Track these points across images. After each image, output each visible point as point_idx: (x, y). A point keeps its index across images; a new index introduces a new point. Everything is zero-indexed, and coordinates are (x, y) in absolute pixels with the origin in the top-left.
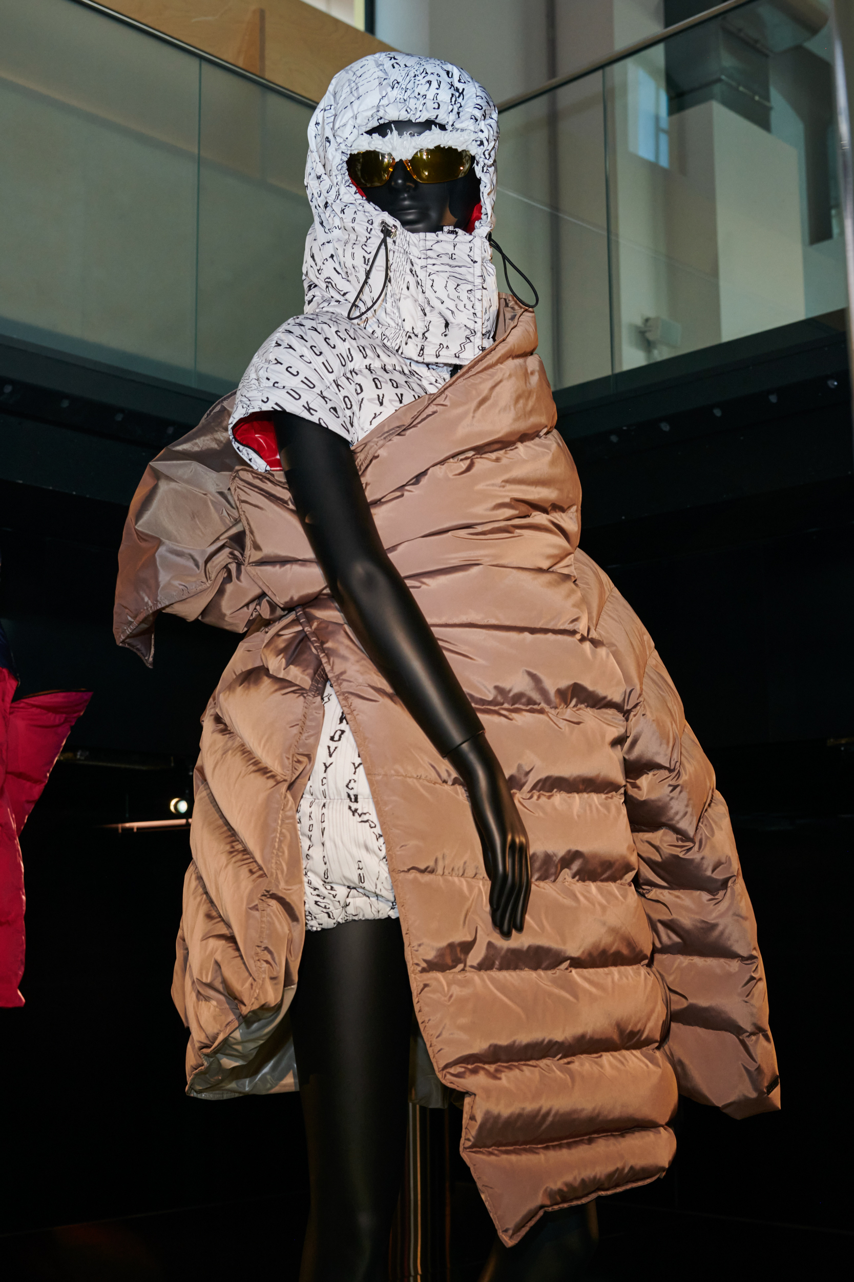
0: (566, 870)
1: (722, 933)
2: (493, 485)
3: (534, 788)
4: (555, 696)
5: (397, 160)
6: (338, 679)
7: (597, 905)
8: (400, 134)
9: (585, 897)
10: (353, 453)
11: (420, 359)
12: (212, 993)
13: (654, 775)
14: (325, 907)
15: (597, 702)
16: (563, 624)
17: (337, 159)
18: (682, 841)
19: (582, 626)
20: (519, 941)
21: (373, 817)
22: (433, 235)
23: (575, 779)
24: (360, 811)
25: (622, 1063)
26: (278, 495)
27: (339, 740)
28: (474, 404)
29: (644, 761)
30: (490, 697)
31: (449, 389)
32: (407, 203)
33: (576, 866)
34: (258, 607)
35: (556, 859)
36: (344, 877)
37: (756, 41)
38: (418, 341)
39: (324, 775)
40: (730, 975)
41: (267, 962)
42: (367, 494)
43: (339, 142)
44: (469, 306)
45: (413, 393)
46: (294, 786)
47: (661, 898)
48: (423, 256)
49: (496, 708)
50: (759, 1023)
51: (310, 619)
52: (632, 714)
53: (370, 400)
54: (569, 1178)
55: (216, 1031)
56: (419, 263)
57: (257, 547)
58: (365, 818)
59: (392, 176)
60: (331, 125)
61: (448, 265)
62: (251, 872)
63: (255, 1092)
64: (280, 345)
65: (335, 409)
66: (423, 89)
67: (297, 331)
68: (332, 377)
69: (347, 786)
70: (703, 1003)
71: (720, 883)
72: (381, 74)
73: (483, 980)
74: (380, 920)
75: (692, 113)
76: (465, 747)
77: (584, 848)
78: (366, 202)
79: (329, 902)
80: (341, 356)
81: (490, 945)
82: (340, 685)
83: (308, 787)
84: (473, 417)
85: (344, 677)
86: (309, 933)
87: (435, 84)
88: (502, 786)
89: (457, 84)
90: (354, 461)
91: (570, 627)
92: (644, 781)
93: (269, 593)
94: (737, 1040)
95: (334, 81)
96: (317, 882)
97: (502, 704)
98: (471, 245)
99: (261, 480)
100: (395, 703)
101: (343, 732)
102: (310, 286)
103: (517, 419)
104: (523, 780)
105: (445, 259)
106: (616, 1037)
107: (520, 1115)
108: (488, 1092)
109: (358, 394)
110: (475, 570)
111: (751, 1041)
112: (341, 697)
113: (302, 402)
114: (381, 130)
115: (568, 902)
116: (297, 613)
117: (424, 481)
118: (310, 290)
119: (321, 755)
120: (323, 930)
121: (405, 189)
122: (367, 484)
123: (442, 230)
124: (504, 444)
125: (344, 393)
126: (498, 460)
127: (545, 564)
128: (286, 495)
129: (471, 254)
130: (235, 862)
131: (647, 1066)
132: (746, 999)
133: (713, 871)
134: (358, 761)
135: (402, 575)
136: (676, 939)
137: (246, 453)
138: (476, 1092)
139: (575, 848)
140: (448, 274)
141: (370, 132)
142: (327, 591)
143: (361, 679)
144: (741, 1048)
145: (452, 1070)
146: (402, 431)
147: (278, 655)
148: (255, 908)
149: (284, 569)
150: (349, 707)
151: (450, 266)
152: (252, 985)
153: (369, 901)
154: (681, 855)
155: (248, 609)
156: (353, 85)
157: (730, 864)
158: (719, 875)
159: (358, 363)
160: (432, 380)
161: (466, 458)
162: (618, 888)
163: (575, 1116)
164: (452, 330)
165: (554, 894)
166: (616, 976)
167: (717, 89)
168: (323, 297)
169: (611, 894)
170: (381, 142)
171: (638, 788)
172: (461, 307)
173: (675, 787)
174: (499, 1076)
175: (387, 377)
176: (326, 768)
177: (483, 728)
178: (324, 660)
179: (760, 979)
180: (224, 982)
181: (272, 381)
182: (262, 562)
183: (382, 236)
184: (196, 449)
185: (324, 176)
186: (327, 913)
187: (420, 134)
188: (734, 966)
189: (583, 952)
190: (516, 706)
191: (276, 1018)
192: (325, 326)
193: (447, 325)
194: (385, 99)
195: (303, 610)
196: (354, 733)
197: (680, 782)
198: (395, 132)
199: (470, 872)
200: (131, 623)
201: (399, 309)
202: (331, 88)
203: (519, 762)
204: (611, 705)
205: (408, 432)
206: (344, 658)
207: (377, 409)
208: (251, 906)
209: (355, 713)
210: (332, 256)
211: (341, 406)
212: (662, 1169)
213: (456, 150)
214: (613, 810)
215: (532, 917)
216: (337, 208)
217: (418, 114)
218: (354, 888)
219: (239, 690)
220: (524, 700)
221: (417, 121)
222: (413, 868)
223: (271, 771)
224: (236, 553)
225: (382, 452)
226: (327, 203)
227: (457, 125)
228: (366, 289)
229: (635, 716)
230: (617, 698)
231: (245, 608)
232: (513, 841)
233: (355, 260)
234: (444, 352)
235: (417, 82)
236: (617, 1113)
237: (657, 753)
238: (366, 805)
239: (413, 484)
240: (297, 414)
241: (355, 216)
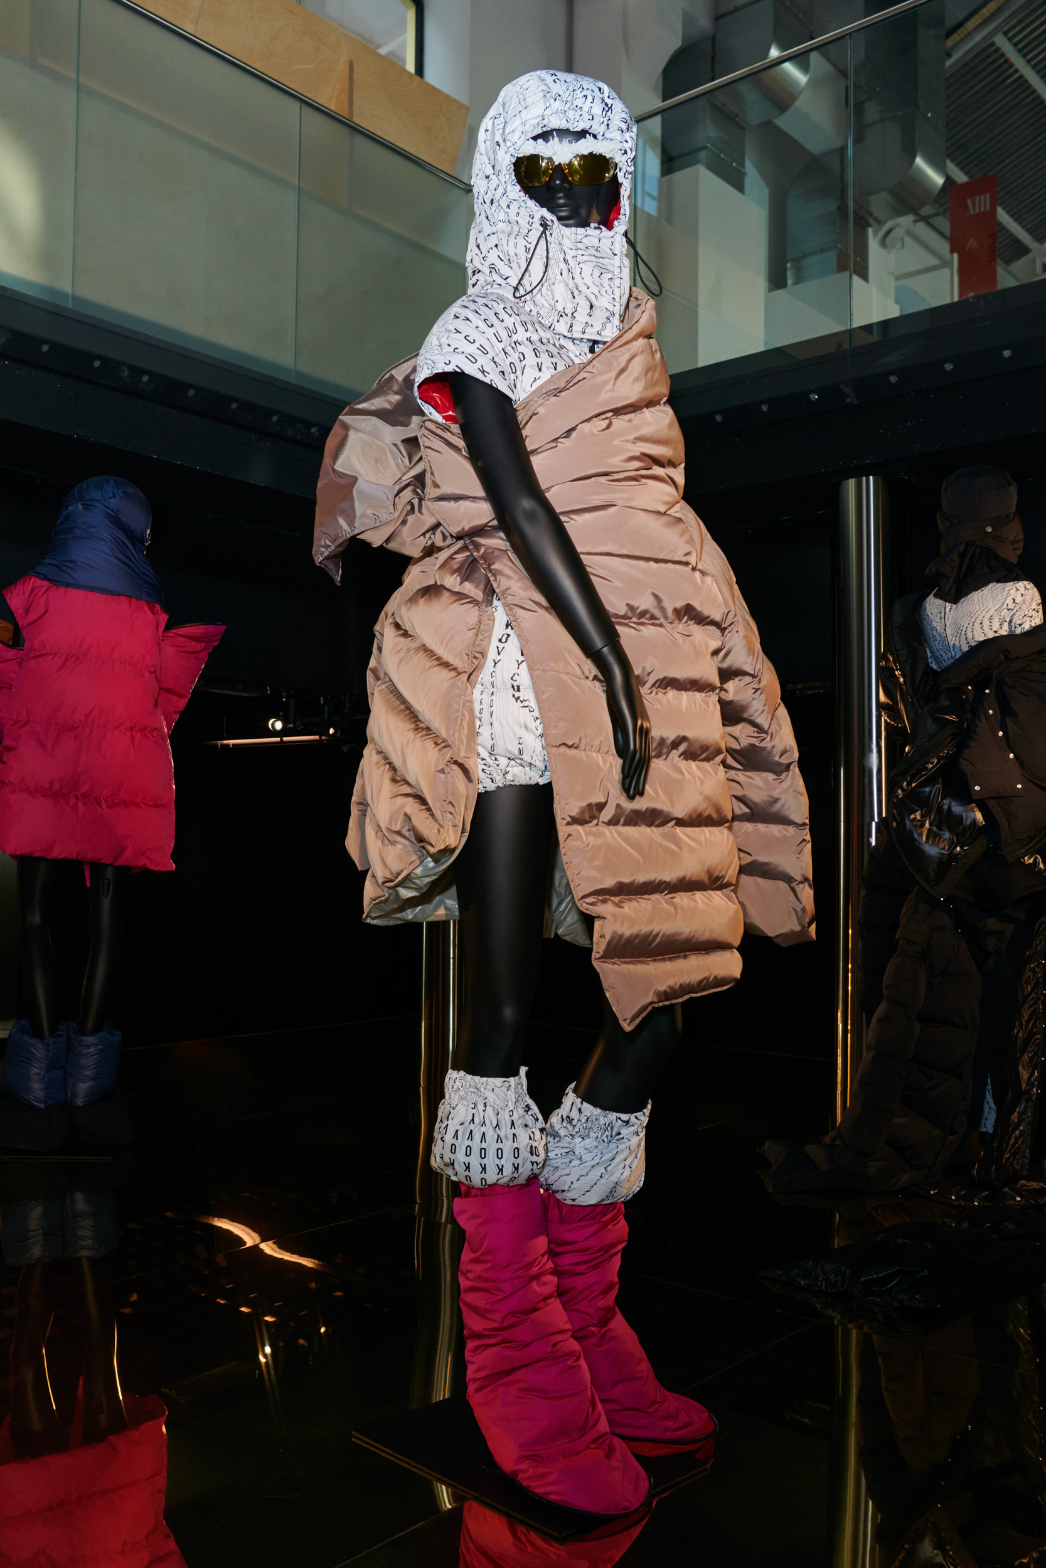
0: (675, 751)
1: (783, 806)
2: (627, 441)
3: (653, 686)
4: (673, 614)
5: (557, 163)
6: (504, 594)
7: (697, 780)
8: (561, 141)
9: (689, 772)
10: (515, 410)
11: (569, 335)
12: (399, 839)
13: (740, 680)
14: (490, 774)
15: (701, 620)
16: (679, 556)
17: (506, 161)
18: (758, 733)
19: (692, 559)
20: (640, 804)
21: (533, 703)
22: (583, 229)
23: (684, 680)
24: (521, 699)
25: (710, 900)
26: (455, 443)
27: (506, 641)
28: (614, 373)
29: (734, 668)
30: (622, 613)
31: (596, 359)
32: (561, 201)
33: (683, 747)
34: (432, 536)
35: (669, 742)
36: (507, 750)
37: (737, 116)
38: (568, 319)
39: (494, 670)
40: (786, 838)
41: (451, 813)
42: (527, 443)
43: (508, 146)
44: (609, 292)
45: (564, 363)
46: (471, 676)
47: (736, 778)
48: (574, 248)
49: (626, 621)
50: (806, 875)
51: (477, 547)
52: (727, 631)
53: (531, 367)
54: (671, 982)
55: (400, 868)
56: (570, 254)
57: (436, 486)
58: (526, 704)
59: (551, 176)
60: (501, 131)
61: (594, 256)
62: (436, 744)
63: (414, 920)
64: (458, 317)
65: (503, 373)
66: (579, 102)
67: (472, 306)
68: (501, 346)
69: (512, 679)
70: (762, 858)
71: (784, 767)
72: (545, 88)
73: (611, 832)
74: (530, 785)
75: (680, 176)
76: (605, 650)
77: (689, 734)
78: (529, 199)
79: (493, 769)
80: (507, 328)
81: (618, 806)
82: (505, 598)
83: (480, 678)
84: (614, 384)
85: (509, 592)
86: (479, 794)
87: (590, 99)
88: (634, 681)
89: (607, 100)
90: (515, 417)
91: (684, 559)
92: (730, 686)
93: (444, 524)
94: (788, 887)
95: (502, 93)
96: (484, 754)
97: (631, 618)
98: (612, 240)
99: (441, 429)
100: (550, 613)
101: (509, 636)
102: (474, 272)
103: (645, 388)
104: (646, 679)
105: (592, 251)
106: (706, 880)
107: (637, 935)
108: (614, 916)
109: (521, 361)
110: (613, 509)
111: (799, 888)
112: (507, 608)
113: (478, 365)
114: (545, 136)
115: (676, 775)
116: (465, 542)
117: (574, 434)
118: (474, 275)
119: (492, 654)
120: (486, 791)
121: (561, 189)
122: (526, 437)
123: (589, 226)
124: (633, 408)
125: (510, 359)
126: (630, 421)
127: (662, 509)
128: (461, 443)
129: (612, 248)
130: (422, 736)
131: (726, 903)
132: (798, 856)
133: (780, 757)
134: (521, 658)
135: (558, 511)
136: (747, 810)
137: (427, 408)
138: (606, 916)
139: (682, 734)
140: (594, 264)
141: (535, 138)
142: (495, 523)
143: (523, 594)
144: (791, 893)
145: (588, 900)
146: (556, 393)
147: (453, 574)
148: (442, 771)
149: (457, 504)
150: (514, 616)
151: (596, 257)
152: (439, 830)
153: (523, 770)
154: (757, 744)
155: (425, 537)
156: (521, 96)
157: (793, 753)
158: (784, 760)
159: (521, 335)
160: (578, 354)
161: (606, 418)
162: (711, 767)
163: (677, 937)
164: (595, 312)
165: (665, 769)
166: (708, 834)
167: (703, 155)
168: (486, 281)
169: (706, 770)
170: (544, 147)
171: (726, 691)
172: (603, 292)
173: (757, 690)
174: (622, 905)
175: (544, 348)
176: (495, 663)
177: (619, 636)
178: (492, 579)
179: (809, 842)
180: (413, 829)
181: (453, 348)
182: (441, 498)
183: (541, 229)
184: (373, 408)
185: (492, 176)
186: (491, 779)
187: (577, 141)
188: (791, 830)
189: (686, 815)
190: (642, 620)
191: (450, 858)
192: (495, 304)
193: (591, 307)
194: (549, 109)
195: (470, 539)
196: (519, 636)
197: (761, 686)
198: (556, 139)
199: (604, 749)
200: (327, 547)
201: (552, 292)
202: (500, 99)
203: (644, 664)
204: (713, 623)
205: (562, 394)
206: (508, 577)
207: (537, 374)
208: (438, 769)
209: (519, 620)
210: (496, 246)
211: (508, 370)
212: (735, 979)
213: (605, 157)
214: (711, 706)
215: (651, 787)
216: (504, 204)
217: (576, 124)
218: (513, 759)
219: (422, 601)
220: (648, 616)
221: (575, 130)
222: (563, 744)
223: (452, 665)
224: (419, 491)
225: (541, 410)
226: (492, 200)
227: (607, 135)
228: (527, 275)
229: (730, 632)
230: (718, 617)
231: (422, 537)
232: (642, 725)
233: (517, 249)
234: (588, 330)
235: (575, 96)
236: (706, 937)
237: (746, 663)
238: (527, 694)
239: (565, 437)
240: (473, 375)
241: (519, 211)
